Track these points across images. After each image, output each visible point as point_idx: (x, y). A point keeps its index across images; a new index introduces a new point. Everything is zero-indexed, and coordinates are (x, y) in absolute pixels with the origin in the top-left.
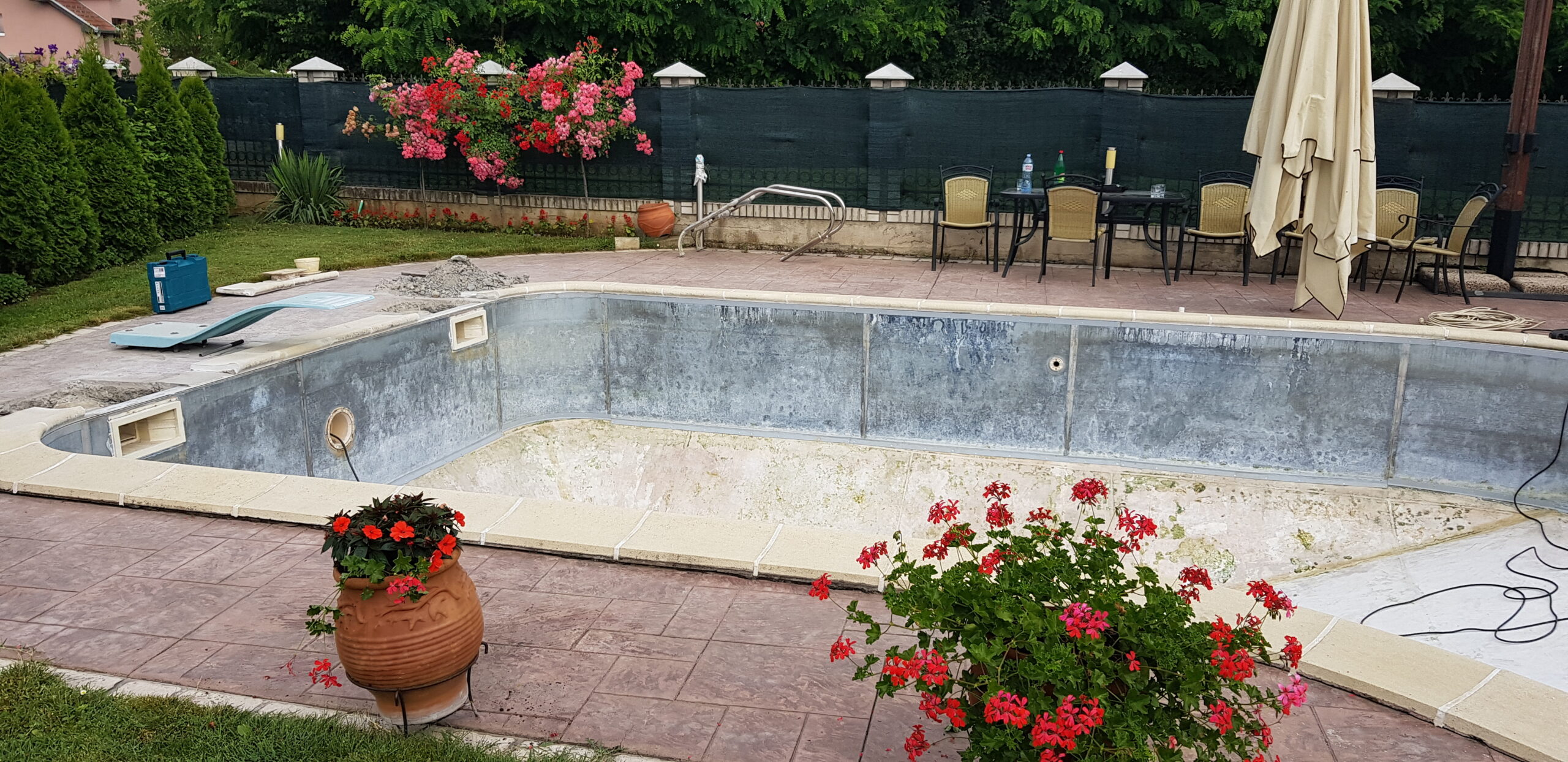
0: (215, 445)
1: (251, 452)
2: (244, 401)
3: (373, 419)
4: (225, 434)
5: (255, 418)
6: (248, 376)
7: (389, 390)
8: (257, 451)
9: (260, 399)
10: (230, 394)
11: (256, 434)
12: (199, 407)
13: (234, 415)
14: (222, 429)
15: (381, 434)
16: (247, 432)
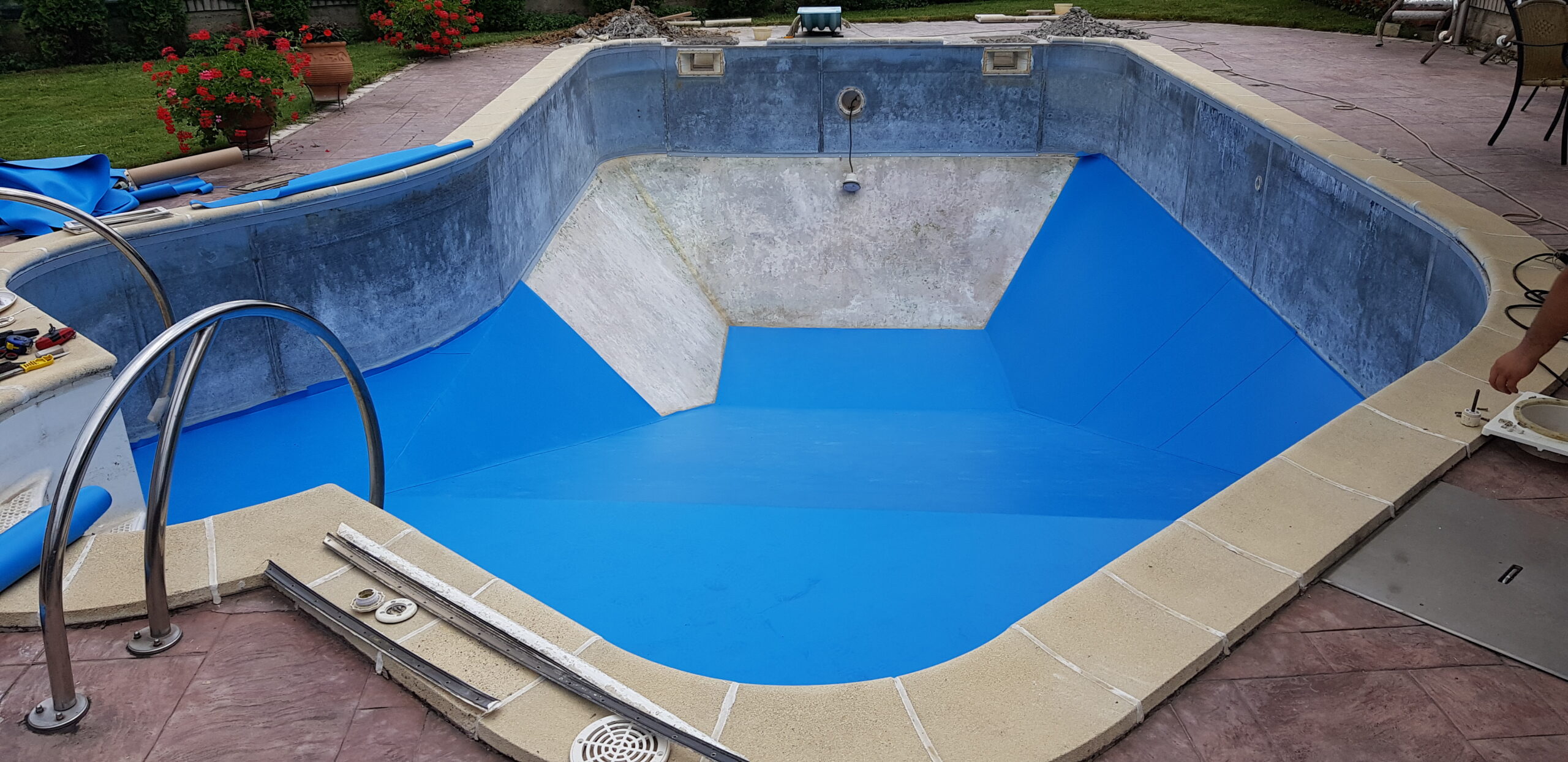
0: (747, 84)
1: (772, 95)
2: (772, 63)
3: (884, 103)
4: (755, 79)
5: (778, 76)
6: (776, 49)
7: (904, 87)
8: (777, 96)
9: (783, 65)
10: (761, 56)
11: (778, 85)
12: (737, 58)
13: (763, 69)
14: (753, 75)
15: (891, 116)
16: (771, 82)
